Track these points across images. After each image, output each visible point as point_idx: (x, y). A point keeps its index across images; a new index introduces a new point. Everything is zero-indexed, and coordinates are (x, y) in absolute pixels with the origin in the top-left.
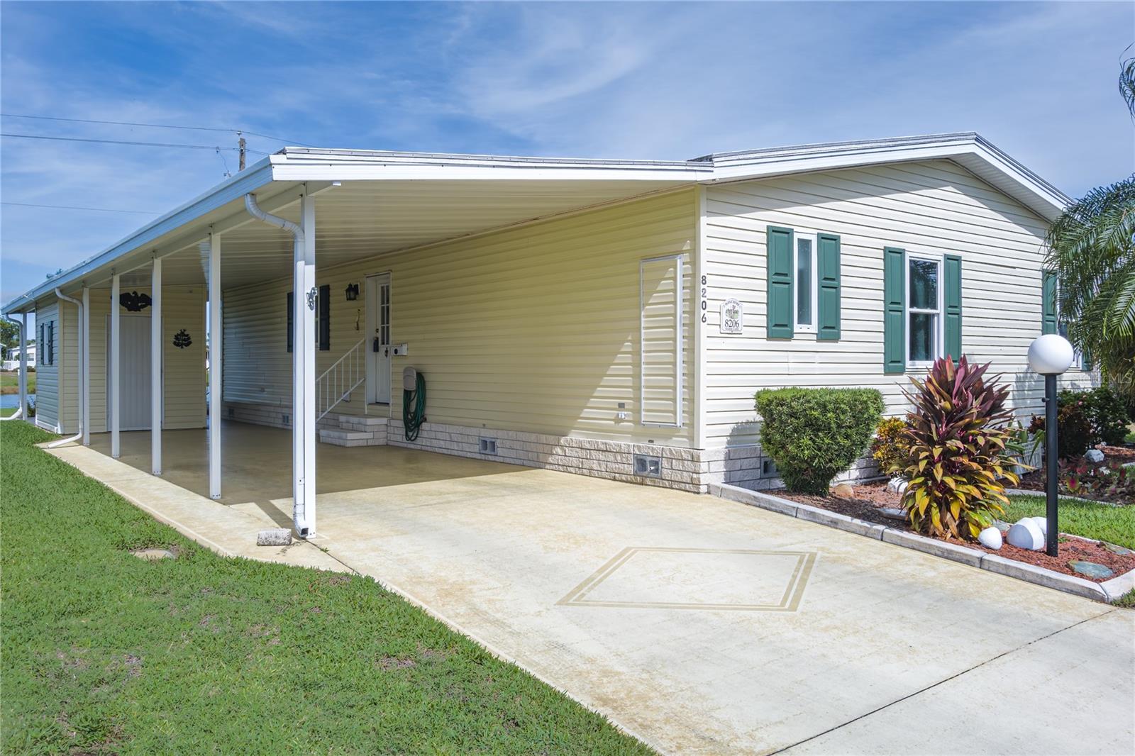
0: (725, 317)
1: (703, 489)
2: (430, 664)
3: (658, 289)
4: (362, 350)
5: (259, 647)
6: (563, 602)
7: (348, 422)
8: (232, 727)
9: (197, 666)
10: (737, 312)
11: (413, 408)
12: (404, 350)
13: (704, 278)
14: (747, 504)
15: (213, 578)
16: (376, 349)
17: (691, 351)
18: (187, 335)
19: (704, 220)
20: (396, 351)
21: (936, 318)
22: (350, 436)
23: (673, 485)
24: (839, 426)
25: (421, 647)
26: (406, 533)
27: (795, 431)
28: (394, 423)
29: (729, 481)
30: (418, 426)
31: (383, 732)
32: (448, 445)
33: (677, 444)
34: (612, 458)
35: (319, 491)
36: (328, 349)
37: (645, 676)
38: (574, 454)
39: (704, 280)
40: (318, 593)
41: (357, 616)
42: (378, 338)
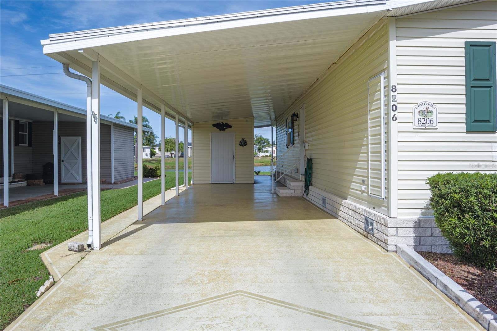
1: (390, 248)
3: (375, 99)
12: (307, 146)
13: (395, 88)
17: (388, 142)
18: (245, 141)
19: (393, 44)
23: (377, 241)
30: (308, 187)
32: (315, 199)
34: (358, 217)
38: (347, 212)
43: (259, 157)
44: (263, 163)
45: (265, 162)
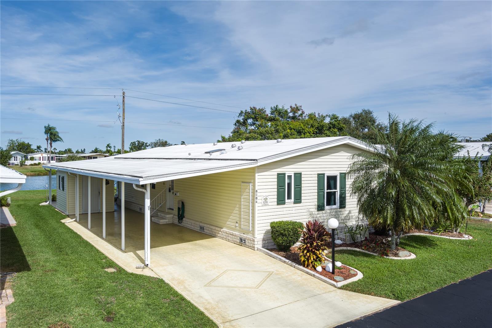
0: (263, 201)
1: (256, 249)
2: (173, 300)
3: (246, 191)
4: (165, 191)
5: (138, 296)
6: (205, 286)
7: (161, 215)
8: (135, 313)
9: (126, 300)
10: (267, 199)
11: (181, 213)
12: (178, 194)
13: (257, 190)
14: (266, 254)
15: (127, 279)
16: (170, 191)
17: (253, 210)
18: (108, 181)
19: (257, 175)
20: (176, 194)
21: (337, 192)
22: (161, 221)
23: (249, 247)
24: (289, 235)
25: (172, 297)
26: (173, 265)
27: (278, 235)
28: (175, 216)
29: (263, 247)
30: (182, 219)
31: (162, 314)
32: (191, 226)
33: (249, 236)
34: (234, 237)
35: (151, 247)
36: (155, 189)
37: (217, 304)
38: (225, 235)
39: (257, 191)
40: (151, 283)
41: (159, 289)
42: (170, 188)
43: (26, 165)
44: (35, 173)
45: (37, 171)
